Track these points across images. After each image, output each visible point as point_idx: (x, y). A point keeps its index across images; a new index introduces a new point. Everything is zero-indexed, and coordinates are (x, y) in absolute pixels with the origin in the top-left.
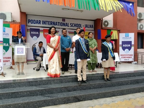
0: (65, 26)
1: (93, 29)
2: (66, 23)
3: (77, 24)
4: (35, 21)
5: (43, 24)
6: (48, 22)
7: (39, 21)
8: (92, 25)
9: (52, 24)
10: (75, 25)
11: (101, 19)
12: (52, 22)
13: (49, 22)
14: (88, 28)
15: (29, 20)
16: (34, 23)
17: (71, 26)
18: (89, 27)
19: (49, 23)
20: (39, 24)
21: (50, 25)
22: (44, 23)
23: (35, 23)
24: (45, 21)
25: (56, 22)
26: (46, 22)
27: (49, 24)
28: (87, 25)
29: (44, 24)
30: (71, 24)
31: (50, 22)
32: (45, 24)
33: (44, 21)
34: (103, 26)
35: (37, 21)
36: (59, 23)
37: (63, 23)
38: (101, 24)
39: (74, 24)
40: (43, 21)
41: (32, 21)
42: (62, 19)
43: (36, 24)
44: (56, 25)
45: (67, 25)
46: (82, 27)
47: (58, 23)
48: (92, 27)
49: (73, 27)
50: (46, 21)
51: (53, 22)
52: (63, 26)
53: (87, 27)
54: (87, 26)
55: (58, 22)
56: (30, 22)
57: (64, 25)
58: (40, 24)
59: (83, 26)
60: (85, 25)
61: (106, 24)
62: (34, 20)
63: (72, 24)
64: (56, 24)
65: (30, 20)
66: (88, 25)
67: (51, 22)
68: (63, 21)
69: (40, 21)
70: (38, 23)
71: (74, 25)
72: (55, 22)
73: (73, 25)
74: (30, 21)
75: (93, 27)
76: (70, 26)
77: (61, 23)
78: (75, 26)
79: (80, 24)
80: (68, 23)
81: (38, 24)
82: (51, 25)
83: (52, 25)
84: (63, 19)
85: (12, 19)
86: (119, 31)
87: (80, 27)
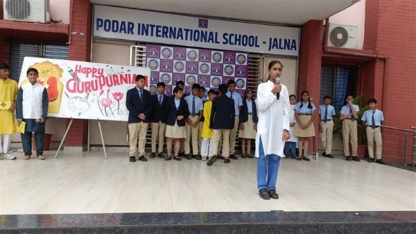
0: (206, 41)
1: (295, 53)
2: (211, 33)
3: (244, 36)
4: (115, 23)
5: (139, 34)
6: (155, 29)
7: (129, 23)
8: (294, 41)
9: (168, 34)
10: (239, 40)
11: (325, 21)
12: (167, 28)
13: (158, 27)
14: (280, 48)
15: (98, 20)
16: (113, 31)
17: (225, 41)
18: (283, 46)
19: (158, 31)
20: (129, 33)
21: (160, 36)
22: (144, 29)
23: (115, 29)
24: (147, 25)
25: (180, 30)
26: (150, 28)
27: (159, 34)
28: (276, 40)
29: (143, 34)
30: (227, 34)
31: (160, 27)
32: (147, 34)
33: (143, 25)
34: (330, 44)
35: (123, 23)
36: (189, 33)
37: (202, 32)
38: (321, 38)
39: (236, 35)
40: (139, 24)
41: (108, 23)
42: (197, 19)
43: (120, 32)
44: (180, 38)
45: (212, 37)
46: (259, 46)
47: (184, 32)
48: (292, 47)
49: (232, 44)
50: (150, 25)
51: (171, 28)
52: (202, 41)
53: (275, 47)
54: (274, 43)
55: (185, 30)
56: (101, 26)
57: (204, 36)
58: (132, 33)
59: (264, 43)
60: (271, 39)
61: (340, 36)
62: (114, 21)
63: (227, 37)
64: (179, 36)
65: (101, 20)
66: (280, 40)
67: (164, 27)
68: (200, 25)
69: (133, 24)
70: (124, 29)
71: (236, 40)
72: (175, 28)
73: (233, 38)
74: (102, 24)
75: (295, 47)
76: (221, 43)
77: (196, 31)
78: (238, 42)
79: (253, 37)
80: (216, 34)
81: (125, 32)
82: (163, 37)
83: (167, 37)
84: (200, 20)
85: (48, 14)
86: (384, 60)
87: (252, 45)
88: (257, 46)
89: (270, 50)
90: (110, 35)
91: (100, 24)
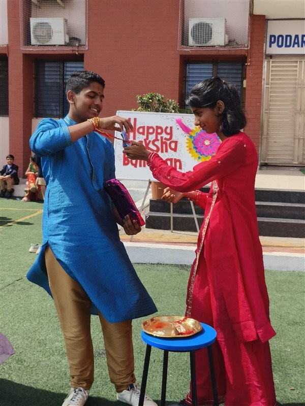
4: (289, 38)
7: (303, 36)
15: (271, 36)
16: (286, 46)
20: (302, 46)
23: (288, 44)
35: (297, 36)
41: (280, 38)
43: (293, 46)
56: (274, 42)
62: (287, 36)
65: (274, 36)
70: (298, 43)
74: (275, 40)
81: (299, 46)
85: (227, 36)
90: (284, 50)
91: (273, 40)
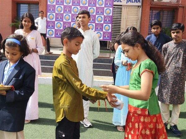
1: (139, 4)
14: (132, 2)
46: (121, 2)
48: (138, 1)
53: (130, 2)
75: (140, 1)
86: (183, 7)
87: (118, 2)
88: (120, 2)
89: (127, 3)
